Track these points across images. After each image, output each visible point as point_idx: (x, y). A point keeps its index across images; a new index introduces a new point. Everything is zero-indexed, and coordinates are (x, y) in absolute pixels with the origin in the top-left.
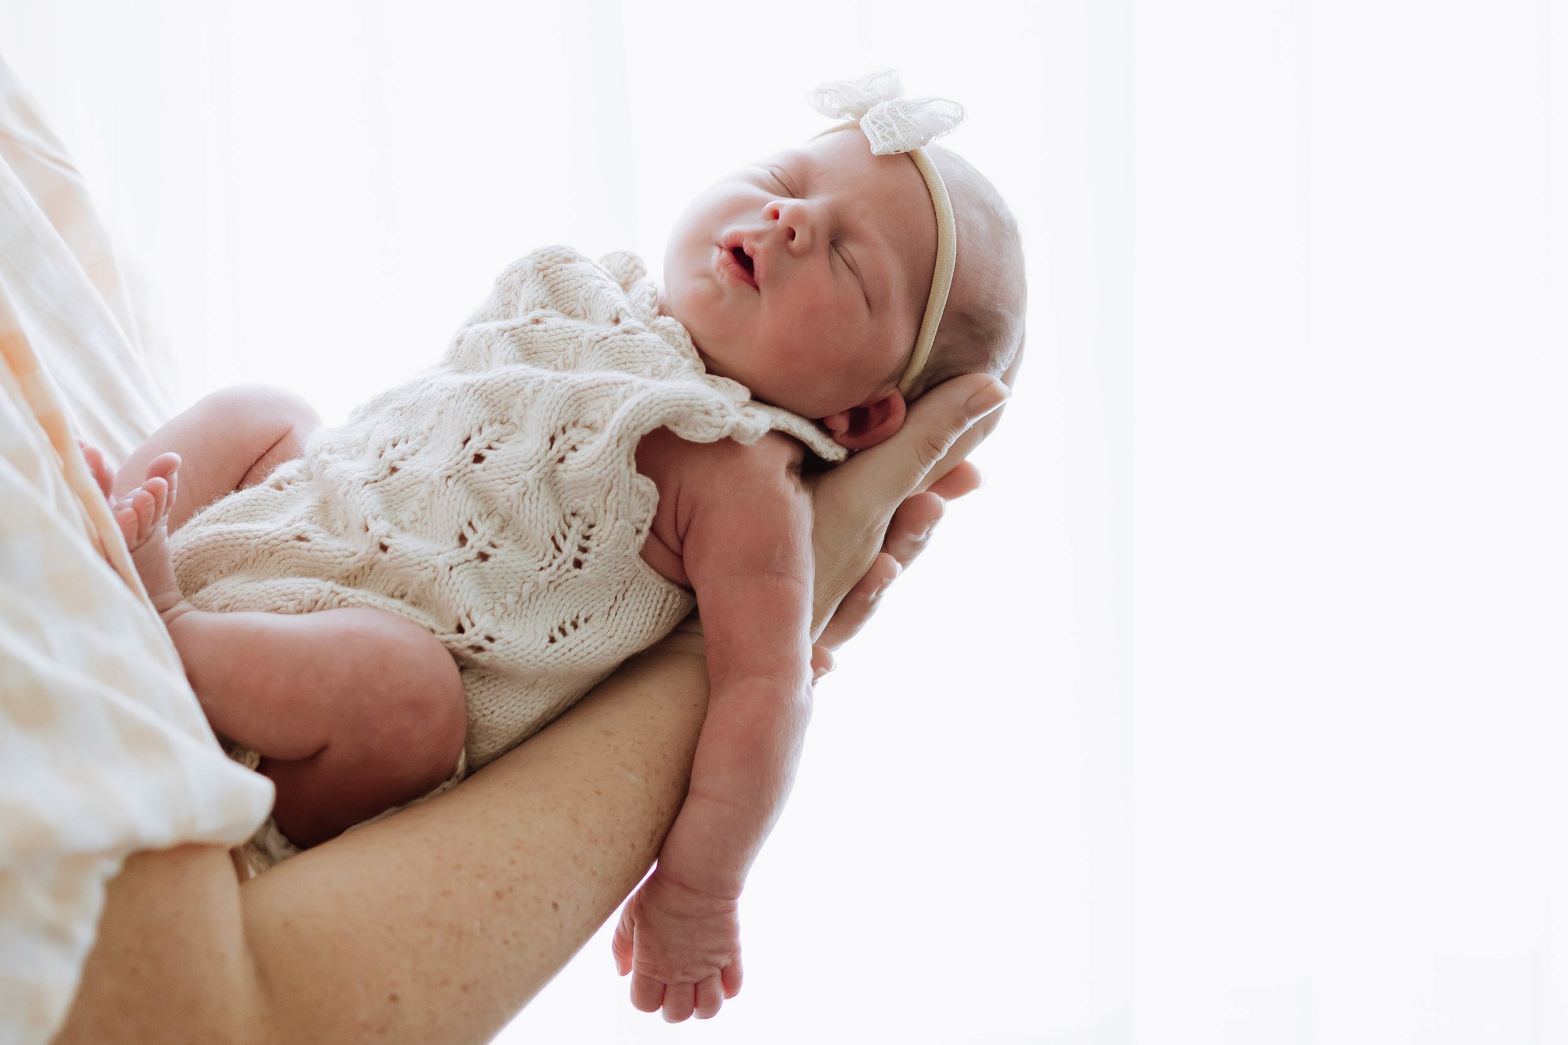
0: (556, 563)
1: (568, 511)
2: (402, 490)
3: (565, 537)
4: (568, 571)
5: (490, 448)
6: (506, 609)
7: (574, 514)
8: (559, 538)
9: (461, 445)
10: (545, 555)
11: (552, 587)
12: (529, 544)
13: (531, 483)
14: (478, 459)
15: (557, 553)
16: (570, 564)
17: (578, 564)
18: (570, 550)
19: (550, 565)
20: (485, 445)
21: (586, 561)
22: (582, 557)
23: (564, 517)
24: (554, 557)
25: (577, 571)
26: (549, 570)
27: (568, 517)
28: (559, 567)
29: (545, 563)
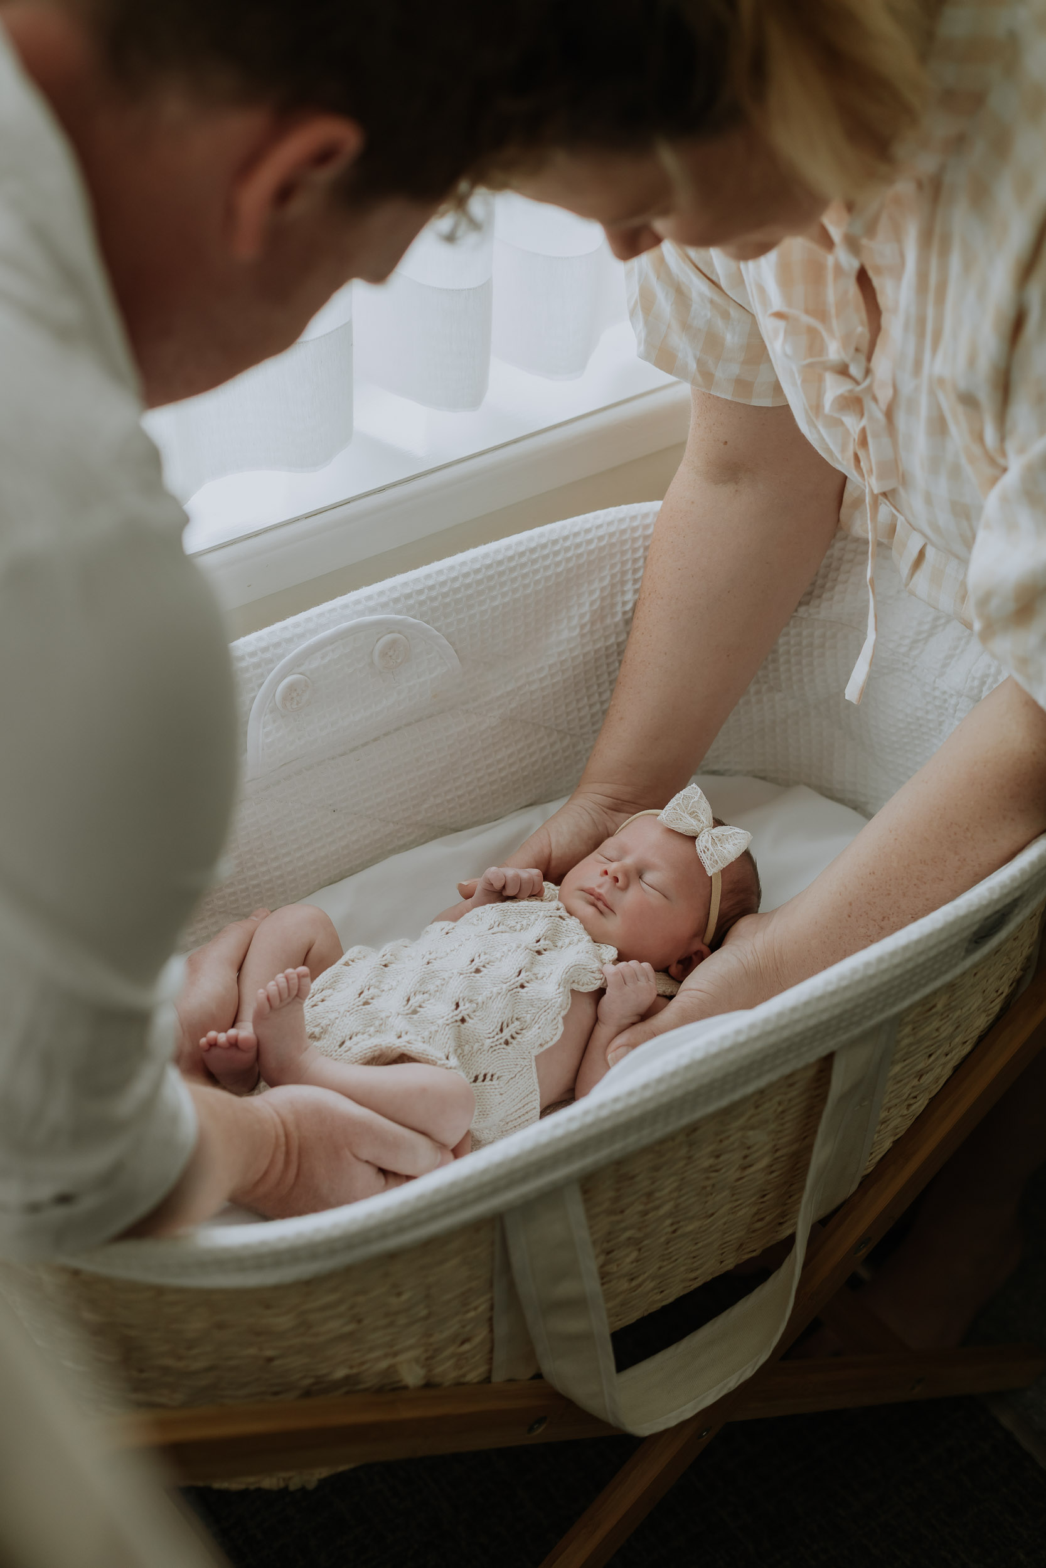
0: (497, 1037)
1: (516, 1016)
2: (433, 972)
3: (508, 1026)
4: (500, 1044)
5: (484, 966)
6: (463, 1052)
7: (517, 1019)
8: (505, 1024)
9: (470, 963)
10: (493, 1031)
11: (491, 1050)
12: (486, 1023)
13: (504, 990)
14: (478, 971)
15: (499, 1032)
16: (502, 1041)
17: (507, 1043)
18: (506, 1034)
19: (494, 1037)
20: (482, 964)
21: (511, 1043)
22: (510, 1040)
23: (513, 1017)
24: (497, 1034)
25: (505, 1046)
26: (491, 1040)
27: (514, 1019)
28: (497, 1040)
29: (491, 1035)
